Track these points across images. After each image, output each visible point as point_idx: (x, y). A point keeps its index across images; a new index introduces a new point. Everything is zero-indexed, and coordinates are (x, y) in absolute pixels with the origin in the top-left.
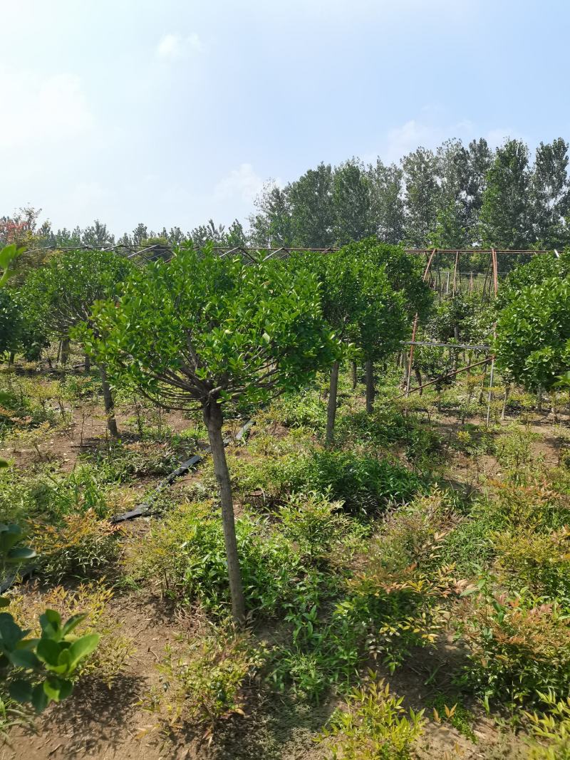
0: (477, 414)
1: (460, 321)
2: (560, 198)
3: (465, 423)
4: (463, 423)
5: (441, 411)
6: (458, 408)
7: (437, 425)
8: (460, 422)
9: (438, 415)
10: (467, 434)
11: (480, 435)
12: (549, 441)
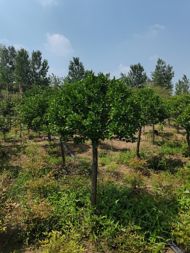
0: (19, 141)
1: (10, 109)
2: (40, 69)
3: (15, 144)
4: (14, 144)
5: (6, 142)
6: (12, 140)
7: (5, 147)
8: (13, 144)
9: (5, 143)
10: (16, 149)
11: (21, 148)
12: (43, 146)
